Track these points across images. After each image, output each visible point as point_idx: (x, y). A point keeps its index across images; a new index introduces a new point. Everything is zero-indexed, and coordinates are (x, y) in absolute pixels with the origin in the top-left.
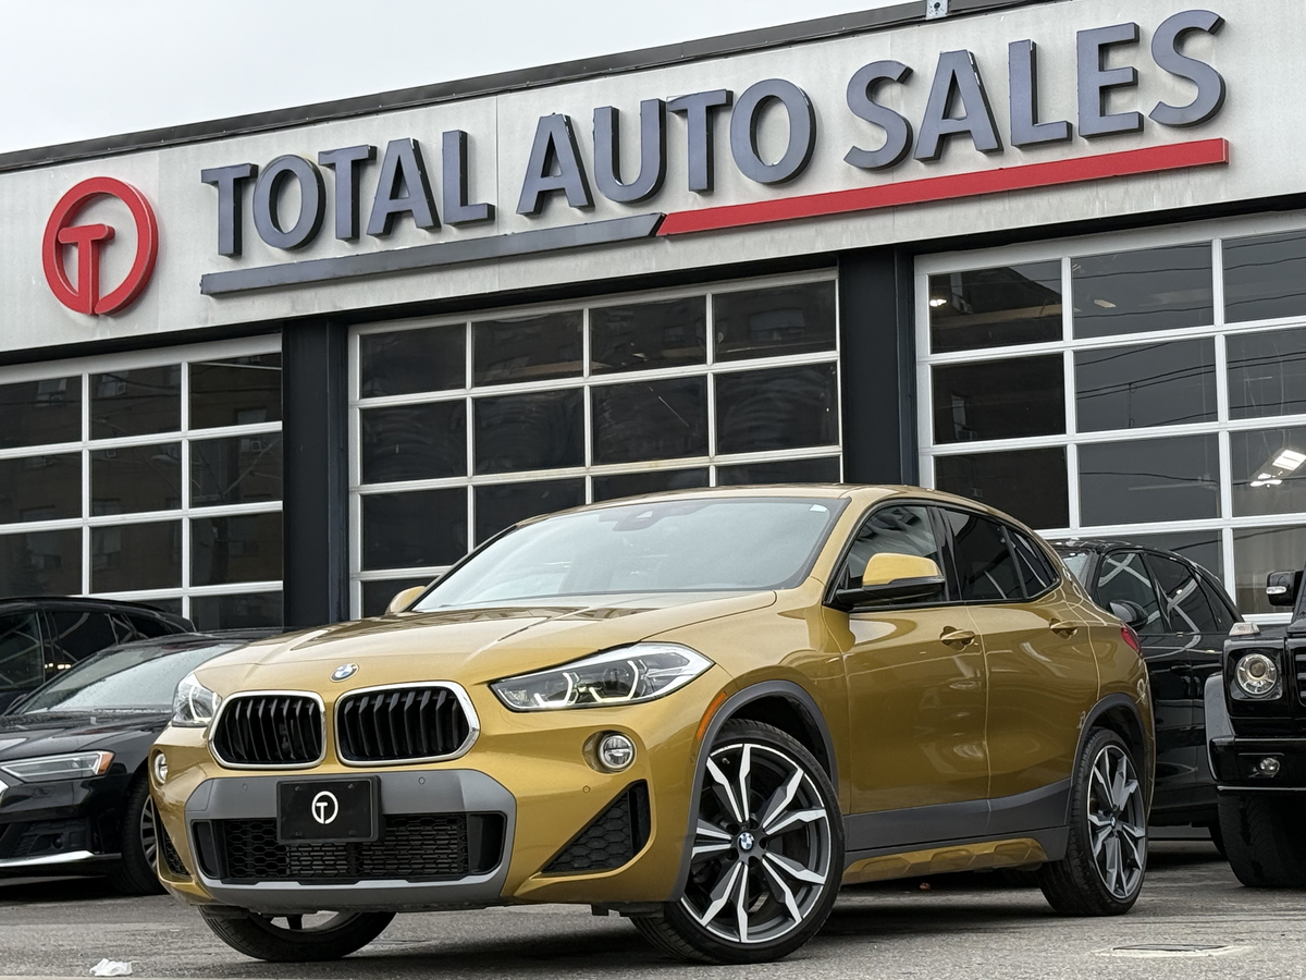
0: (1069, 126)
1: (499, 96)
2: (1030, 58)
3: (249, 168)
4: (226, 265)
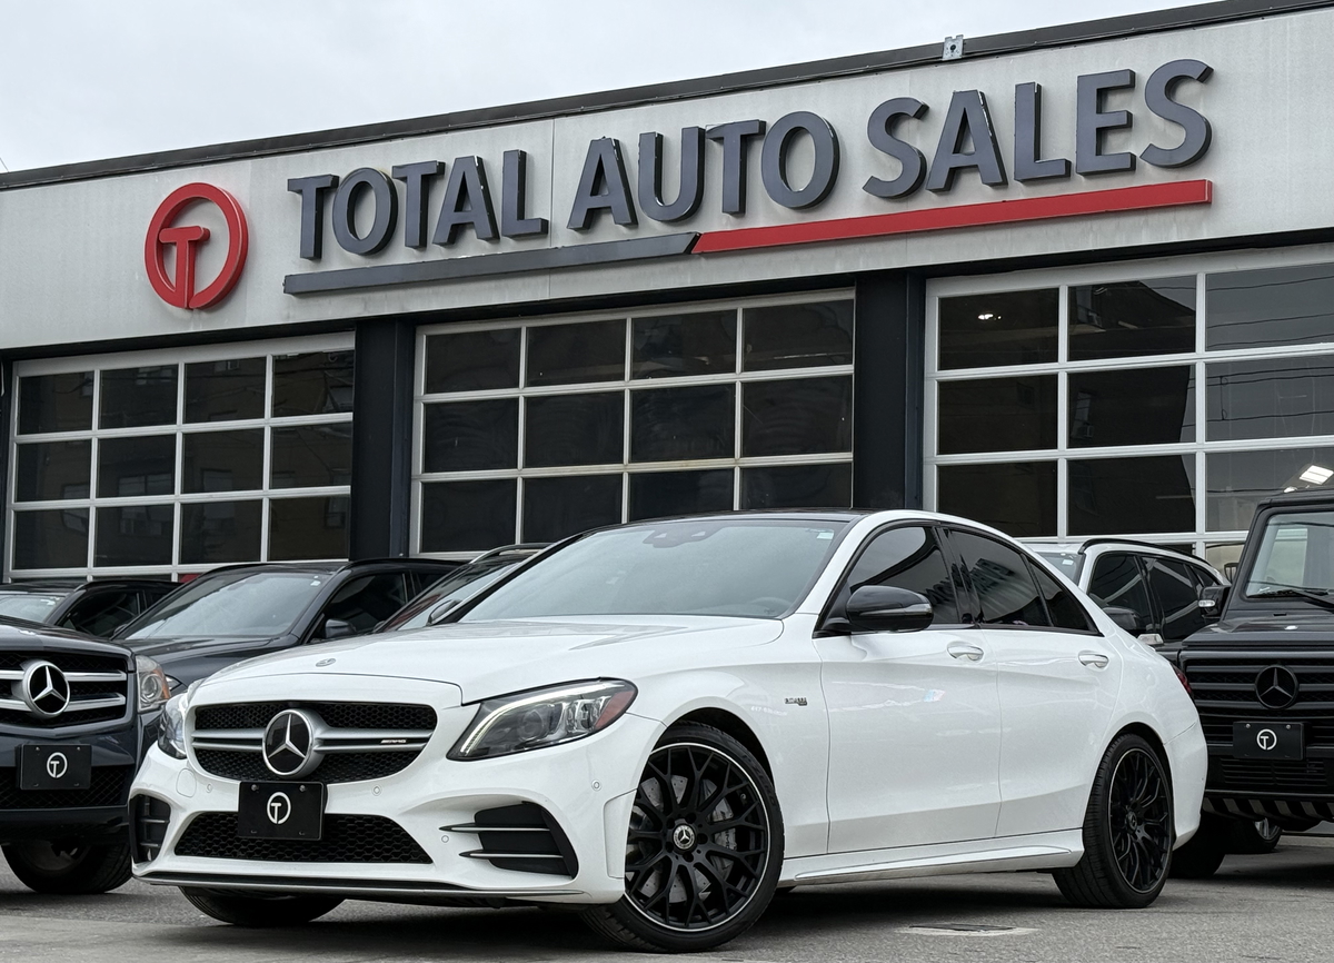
0: (1068, 164)
1: (555, 120)
2: (1033, 100)
3: (331, 179)
4: (307, 267)
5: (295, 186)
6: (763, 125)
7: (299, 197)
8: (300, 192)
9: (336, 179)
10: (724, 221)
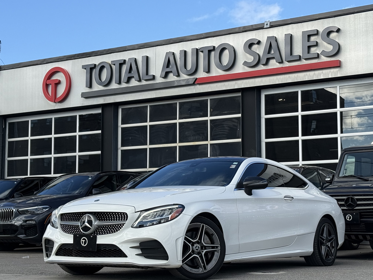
0: (300, 56)
1: (157, 47)
2: (290, 39)
3: (94, 65)
4: (88, 90)
5: (84, 67)
6: (214, 47)
7: (85, 70)
8: (85, 69)
9: (95, 65)
10: (204, 74)
